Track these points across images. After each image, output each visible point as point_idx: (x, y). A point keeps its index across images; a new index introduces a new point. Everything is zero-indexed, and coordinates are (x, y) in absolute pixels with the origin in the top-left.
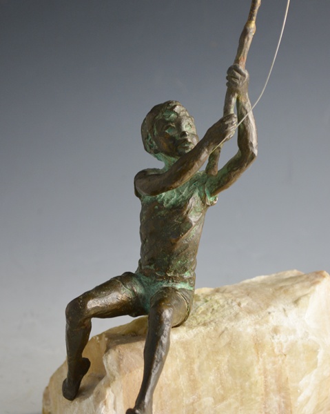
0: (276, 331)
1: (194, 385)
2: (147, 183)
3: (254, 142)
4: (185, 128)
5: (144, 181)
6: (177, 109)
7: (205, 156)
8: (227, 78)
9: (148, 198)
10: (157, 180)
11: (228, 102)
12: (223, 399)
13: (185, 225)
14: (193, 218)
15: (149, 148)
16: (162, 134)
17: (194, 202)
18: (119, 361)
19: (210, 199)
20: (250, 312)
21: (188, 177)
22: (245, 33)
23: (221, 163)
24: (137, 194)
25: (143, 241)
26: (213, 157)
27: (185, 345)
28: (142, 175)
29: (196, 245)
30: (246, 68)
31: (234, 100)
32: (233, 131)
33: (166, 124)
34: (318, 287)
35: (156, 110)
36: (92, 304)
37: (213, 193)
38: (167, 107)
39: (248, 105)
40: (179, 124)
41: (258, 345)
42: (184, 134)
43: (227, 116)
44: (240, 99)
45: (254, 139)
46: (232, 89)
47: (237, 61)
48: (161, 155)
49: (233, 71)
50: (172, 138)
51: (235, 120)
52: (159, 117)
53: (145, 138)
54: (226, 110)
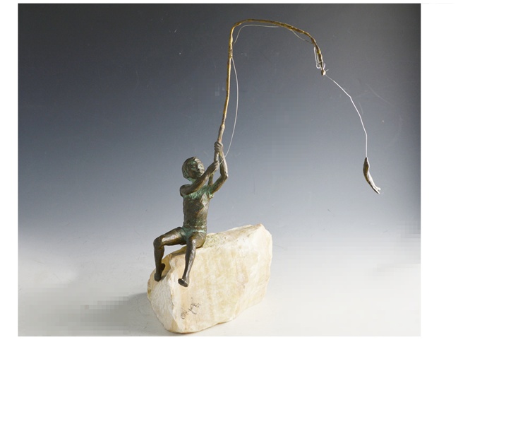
0: (240, 248)
1: (207, 270)
2: (185, 190)
3: (227, 172)
4: (199, 167)
6: (196, 160)
7: (207, 178)
8: (214, 147)
9: (186, 196)
10: (188, 189)
11: (215, 156)
12: (219, 276)
13: (201, 206)
14: (204, 203)
15: (186, 176)
16: (190, 170)
17: (204, 197)
18: (176, 262)
19: (211, 196)
20: (229, 241)
21: (200, 186)
22: (221, 129)
23: (214, 181)
24: (181, 195)
25: (185, 214)
26: (211, 178)
27: (203, 255)
28: (183, 187)
29: (206, 215)
30: (222, 142)
32: (218, 167)
33: (192, 166)
34: (258, 230)
35: (188, 161)
36: (164, 240)
37: (212, 193)
38: (192, 159)
39: (224, 157)
40: (197, 165)
41: (233, 254)
42: (199, 169)
43: (215, 162)
44: (220, 154)
45: (226, 170)
46: (217, 151)
47: (218, 140)
48: (190, 179)
49: (216, 144)
50: (194, 172)
51: (218, 163)
53: (184, 172)
54: (215, 159)
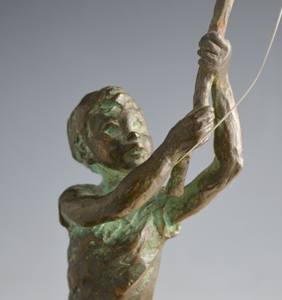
5: (75, 207)
8: (199, 53)
31: (209, 86)
44: (217, 84)
52: (95, 111)
